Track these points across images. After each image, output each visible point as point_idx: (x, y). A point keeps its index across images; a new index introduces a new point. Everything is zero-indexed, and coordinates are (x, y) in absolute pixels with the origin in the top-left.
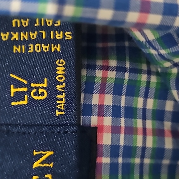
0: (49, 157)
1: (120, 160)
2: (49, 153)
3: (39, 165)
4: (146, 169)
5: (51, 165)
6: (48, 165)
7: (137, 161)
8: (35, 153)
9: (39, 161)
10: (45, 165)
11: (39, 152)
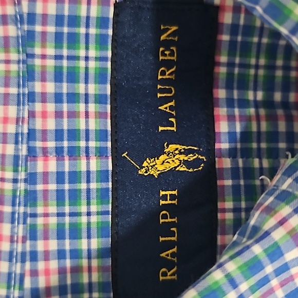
0: (174, 31)
1: (239, 38)
2: (174, 28)
3: (165, 38)
4: (263, 48)
5: (176, 39)
6: (173, 39)
7: (256, 40)
8: (162, 27)
9: (165, 35)
10: (170, 38)
11: (166, 27)
